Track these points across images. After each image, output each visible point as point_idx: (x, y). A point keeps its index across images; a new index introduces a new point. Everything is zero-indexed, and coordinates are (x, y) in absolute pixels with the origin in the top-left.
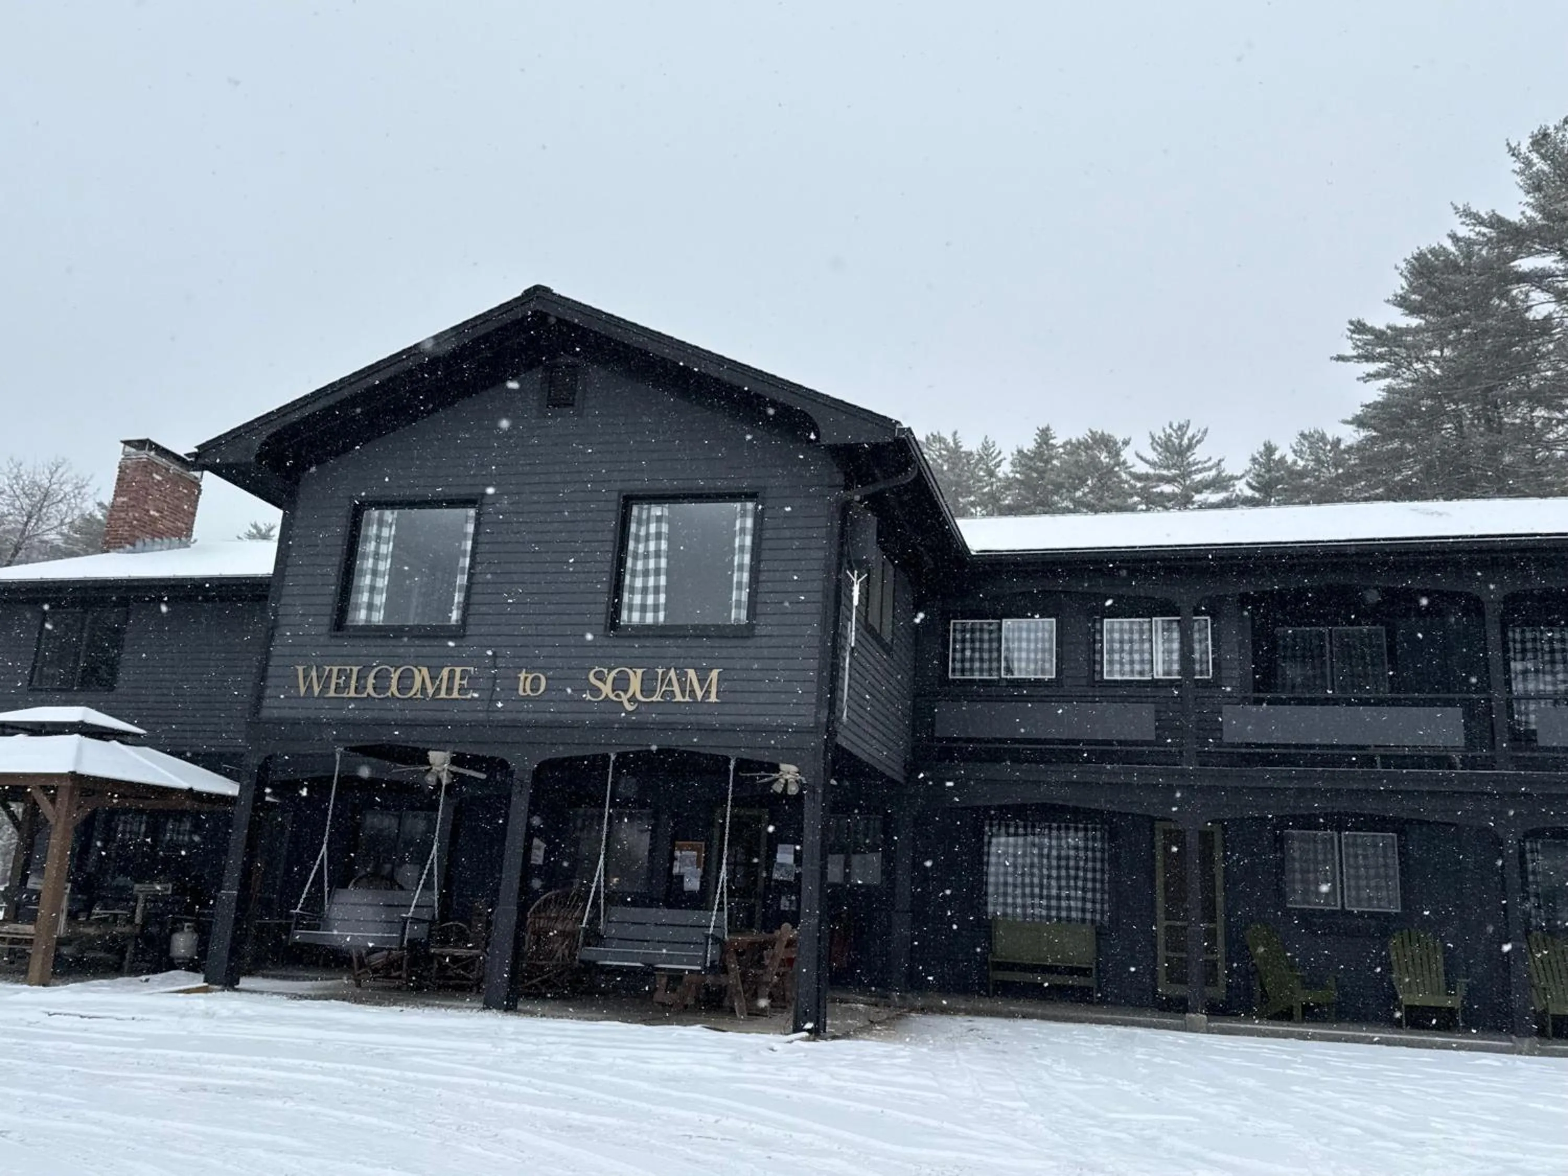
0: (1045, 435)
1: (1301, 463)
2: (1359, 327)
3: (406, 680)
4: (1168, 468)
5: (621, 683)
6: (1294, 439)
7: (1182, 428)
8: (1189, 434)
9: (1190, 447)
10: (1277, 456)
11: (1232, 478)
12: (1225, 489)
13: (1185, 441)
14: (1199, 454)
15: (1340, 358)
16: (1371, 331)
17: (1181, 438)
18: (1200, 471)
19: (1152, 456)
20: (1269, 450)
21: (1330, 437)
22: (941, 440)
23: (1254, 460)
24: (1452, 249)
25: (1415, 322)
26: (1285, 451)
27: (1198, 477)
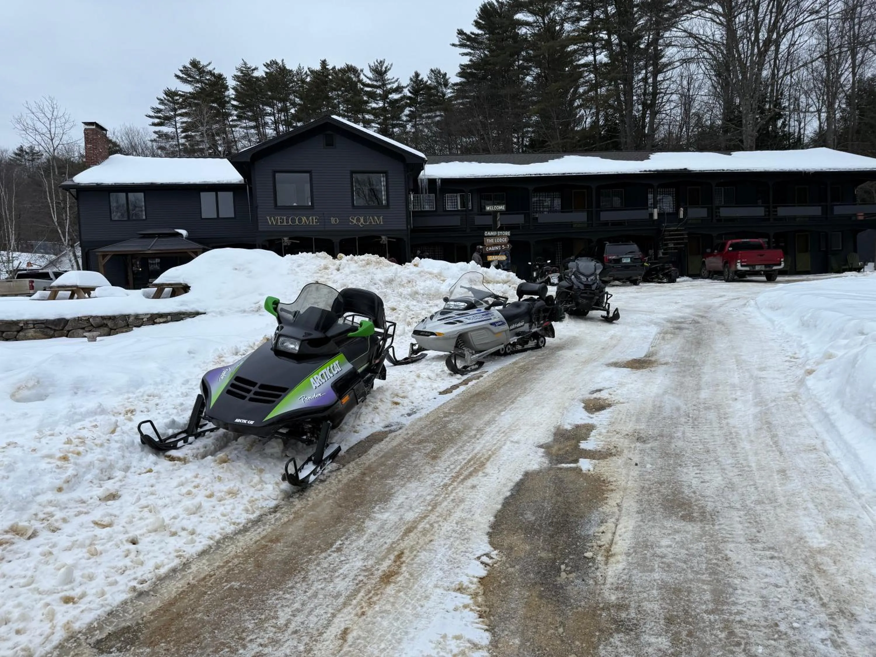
0: (324, 63)
1: (429, 82)
2: (461, 32)
3: (300, 220)
4: (376, 81)
5: (358, 220)
6: (428, 72)
7: (381, 63)
8: (385, 65)
9: (386, 72)
10: (420, 78)
11: (403, 87)
12: (400, 93)
13: (384, 69)
14: (389, 76)
15: (454, 45)
16: (465, 34)
17: (382, 67)
18: (390, 83)
19: (370, 75)
20: (417, 75)
21: (442, 72)
22: (276, 63)
23: (411, 79)
24: (496, 4)
25: (480, 32)
26: (424, 76)
27: (389, 86)
